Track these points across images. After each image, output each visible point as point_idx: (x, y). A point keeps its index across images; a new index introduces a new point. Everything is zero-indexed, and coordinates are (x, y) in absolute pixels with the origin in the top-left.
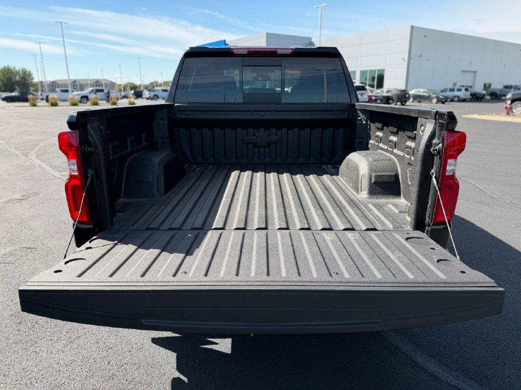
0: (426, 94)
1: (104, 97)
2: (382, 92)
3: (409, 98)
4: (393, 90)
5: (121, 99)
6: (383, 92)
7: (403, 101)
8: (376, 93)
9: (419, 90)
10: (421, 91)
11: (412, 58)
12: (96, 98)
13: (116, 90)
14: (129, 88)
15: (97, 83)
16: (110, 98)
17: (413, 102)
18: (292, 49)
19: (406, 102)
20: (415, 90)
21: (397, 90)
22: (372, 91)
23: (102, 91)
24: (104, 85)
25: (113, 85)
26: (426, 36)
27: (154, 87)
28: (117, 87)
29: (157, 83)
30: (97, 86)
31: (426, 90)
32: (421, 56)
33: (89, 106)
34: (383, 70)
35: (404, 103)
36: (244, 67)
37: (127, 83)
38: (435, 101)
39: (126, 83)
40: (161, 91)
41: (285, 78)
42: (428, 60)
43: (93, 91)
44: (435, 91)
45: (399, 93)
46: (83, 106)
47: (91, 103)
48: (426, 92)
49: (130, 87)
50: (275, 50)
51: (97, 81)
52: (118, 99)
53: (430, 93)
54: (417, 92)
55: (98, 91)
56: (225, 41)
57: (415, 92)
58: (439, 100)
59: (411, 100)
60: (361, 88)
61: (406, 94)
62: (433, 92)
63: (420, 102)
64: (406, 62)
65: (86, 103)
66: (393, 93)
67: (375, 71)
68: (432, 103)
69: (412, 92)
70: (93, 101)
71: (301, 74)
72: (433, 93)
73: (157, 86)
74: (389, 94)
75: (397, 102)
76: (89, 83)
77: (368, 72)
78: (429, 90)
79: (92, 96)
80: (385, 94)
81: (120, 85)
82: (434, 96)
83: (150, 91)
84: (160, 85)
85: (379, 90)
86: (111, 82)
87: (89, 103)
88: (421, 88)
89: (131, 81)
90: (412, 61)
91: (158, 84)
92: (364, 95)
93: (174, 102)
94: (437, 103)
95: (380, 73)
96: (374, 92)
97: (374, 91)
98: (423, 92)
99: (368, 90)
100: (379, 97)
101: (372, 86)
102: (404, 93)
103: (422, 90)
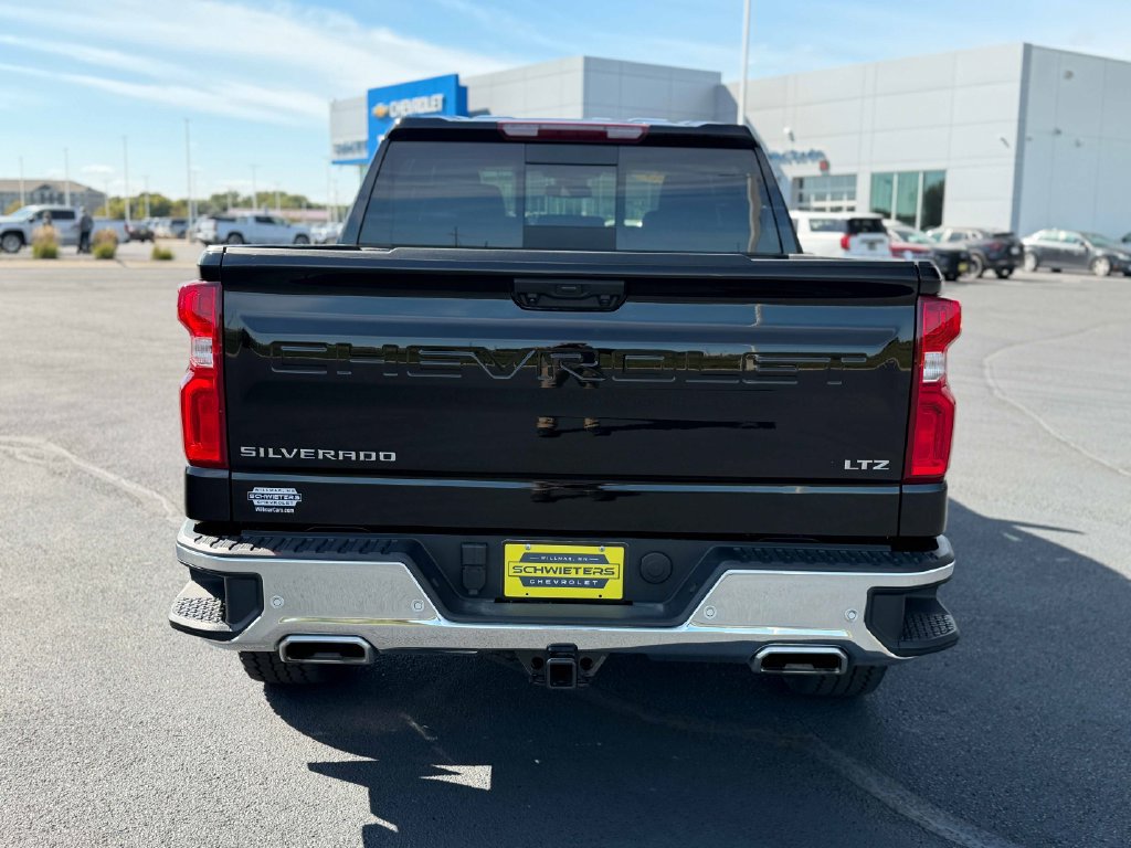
0: (1076, 247)
1: (75, 235)
2: (938, 237)
3: (1021, 257)
4: (970, 233)
5: (127, 241)
6: (940, 239)
7: (1004, 268)
8: (919, 242)
9: (1053, 234)
10: (1059, 239)
11: (1030, 139)
12: (50, 238)
13: (104, 214)
14: (148, 210)
15: (45, 191)
16: (92, 237)
17: (1035, 270)
18: (643, 128)
19: (1011, 271)
20: (1043, 233)
21: (985, 235)
22: (905, 236)
23: (68, 215)
24: (67, 198)
25: (95, 199)
26: (1069, 75)
27: (225, 209)
28: (107, 205)
29: (235, 195)
30: (43, 200)
31: (1074, 235)
32: (1058, 132)
33: (27, 259)
34: (943, 172)
35: (1005, 272)
36: (528, 166)
37: (143, 195)
38: (1102, 267)
39: (136, 194)
40: (251, 222)
41: (624, 192)
42: (1078, 144)
43: (40, 215)
44: (1101, 237)
45: (989, 242)
46: (10, 259)
47: (36, 251)
48: (1075, 241)
49: (151, 205)
50: (601, 129)
51: (45, 187)
52: (117, 242)
53: (1087, 244)
54: (1047, 239)
55: (57, 215)
56: (457, 77)
57: (1040, 239)
58: (1116, 265)
59: (1030, 262)
60: (869, 224)
61: (1012, 245)
62: (1097, 240)
63: (1057, 271)
64: (1012, 150)
65: (16, 252)
66: (972, 241)
67: (916, 174)
68: (1095, 274)
69: (1030, 241)
70: (41, 246)
71: (665, 183)
72: (1098, 245)
73: (235, 205)
74: (960, 246)
75: (985, 268)
76: (22, 189)
77: (896, 179)
78: (1084, 235)
79: (39, 231)
80: (946, 246)
81: (118, 200)
82: (1099, 252)
83: (217, 218)
84: (247, 203)
85: (930, 233)
86: (89, 189)
87: (27, 251)
88: (1060, 228)
89: (152, 190)
90: (1028, 146)
91: (240, 199)
92: (879, 246)
93: (358, 243)
94: (1109, 274)
95: (932, 181)
96: (911, 239)
97: (911, 234)
98: (1067, 241)
99: (890, 232)
100: (926, 252)
101: (908, 220)
102: (1005, 241)
103: (1063, 235)
